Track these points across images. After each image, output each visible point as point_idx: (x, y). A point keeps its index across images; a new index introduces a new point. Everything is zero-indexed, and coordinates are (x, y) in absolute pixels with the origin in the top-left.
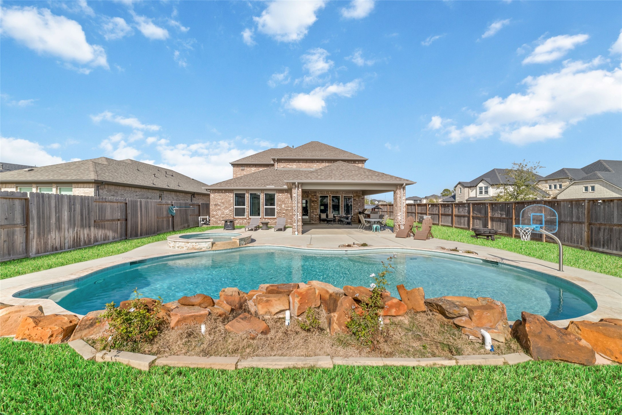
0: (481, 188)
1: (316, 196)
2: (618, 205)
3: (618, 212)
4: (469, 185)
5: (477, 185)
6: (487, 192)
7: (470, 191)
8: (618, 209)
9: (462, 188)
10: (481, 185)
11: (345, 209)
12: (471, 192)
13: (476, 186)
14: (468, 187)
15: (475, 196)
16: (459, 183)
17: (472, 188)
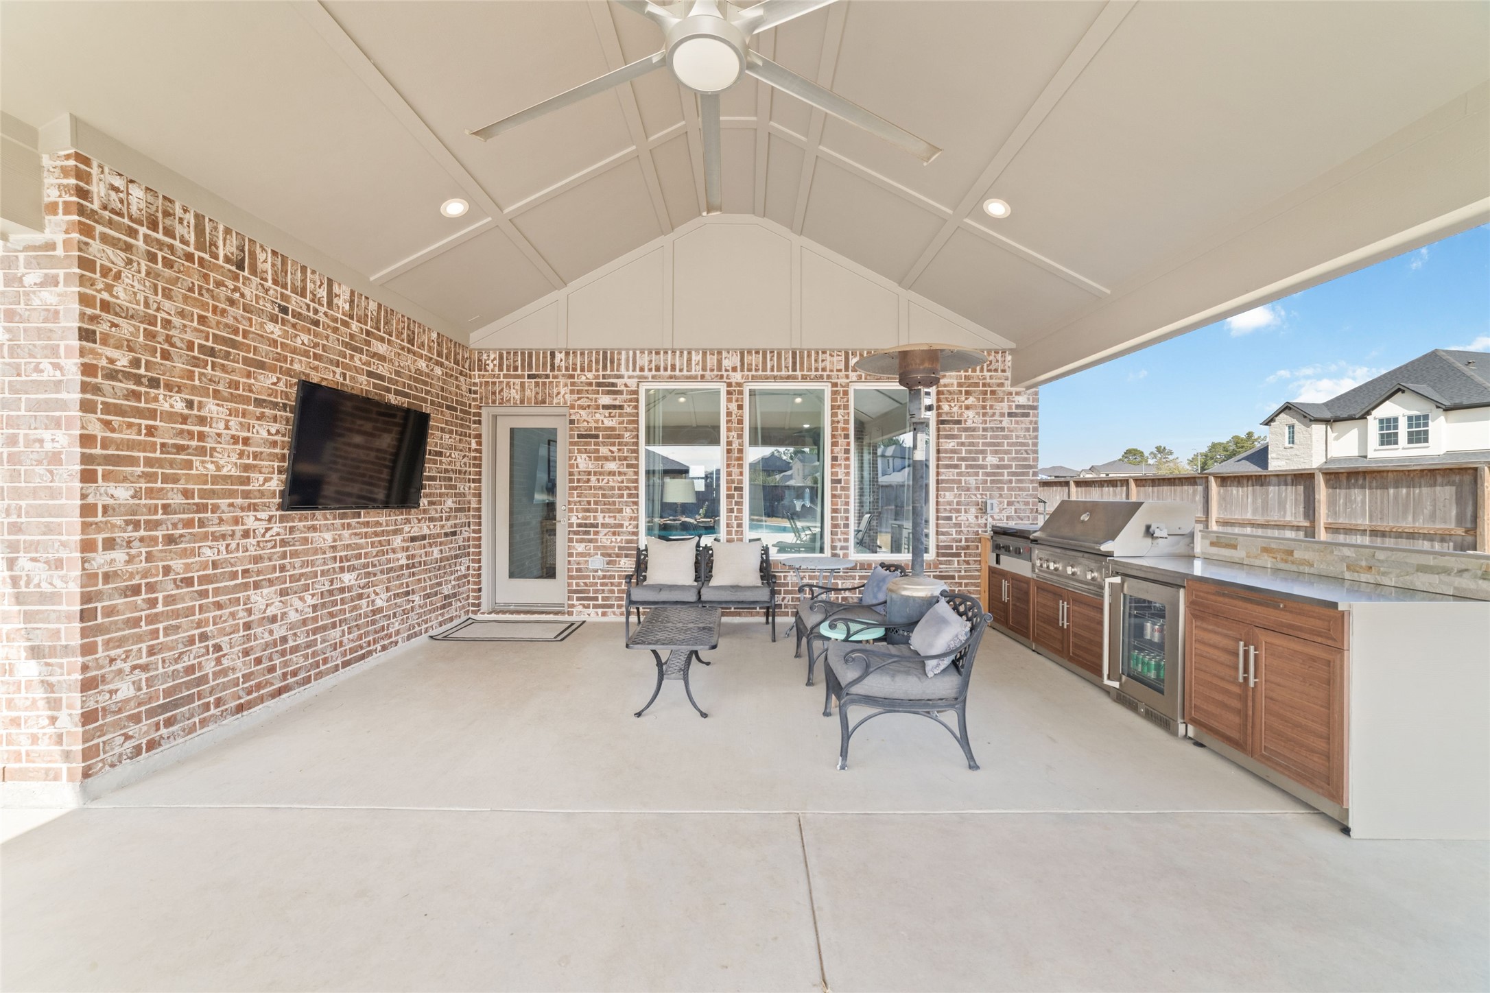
0: (1389, 424)
1: (612, 389)
4: (1328, 415)
5: (1368, 413)
6: (1418, 436)
7: (1331, 435)
9: (1299, 427)
10: (1388, 409)
11: (868, 499)
12: (1337, 438)
13: (1363, 417)
14: (1326, 421)
15: (1355, 452)
16: (1287, 408)
17: (1340, 426)
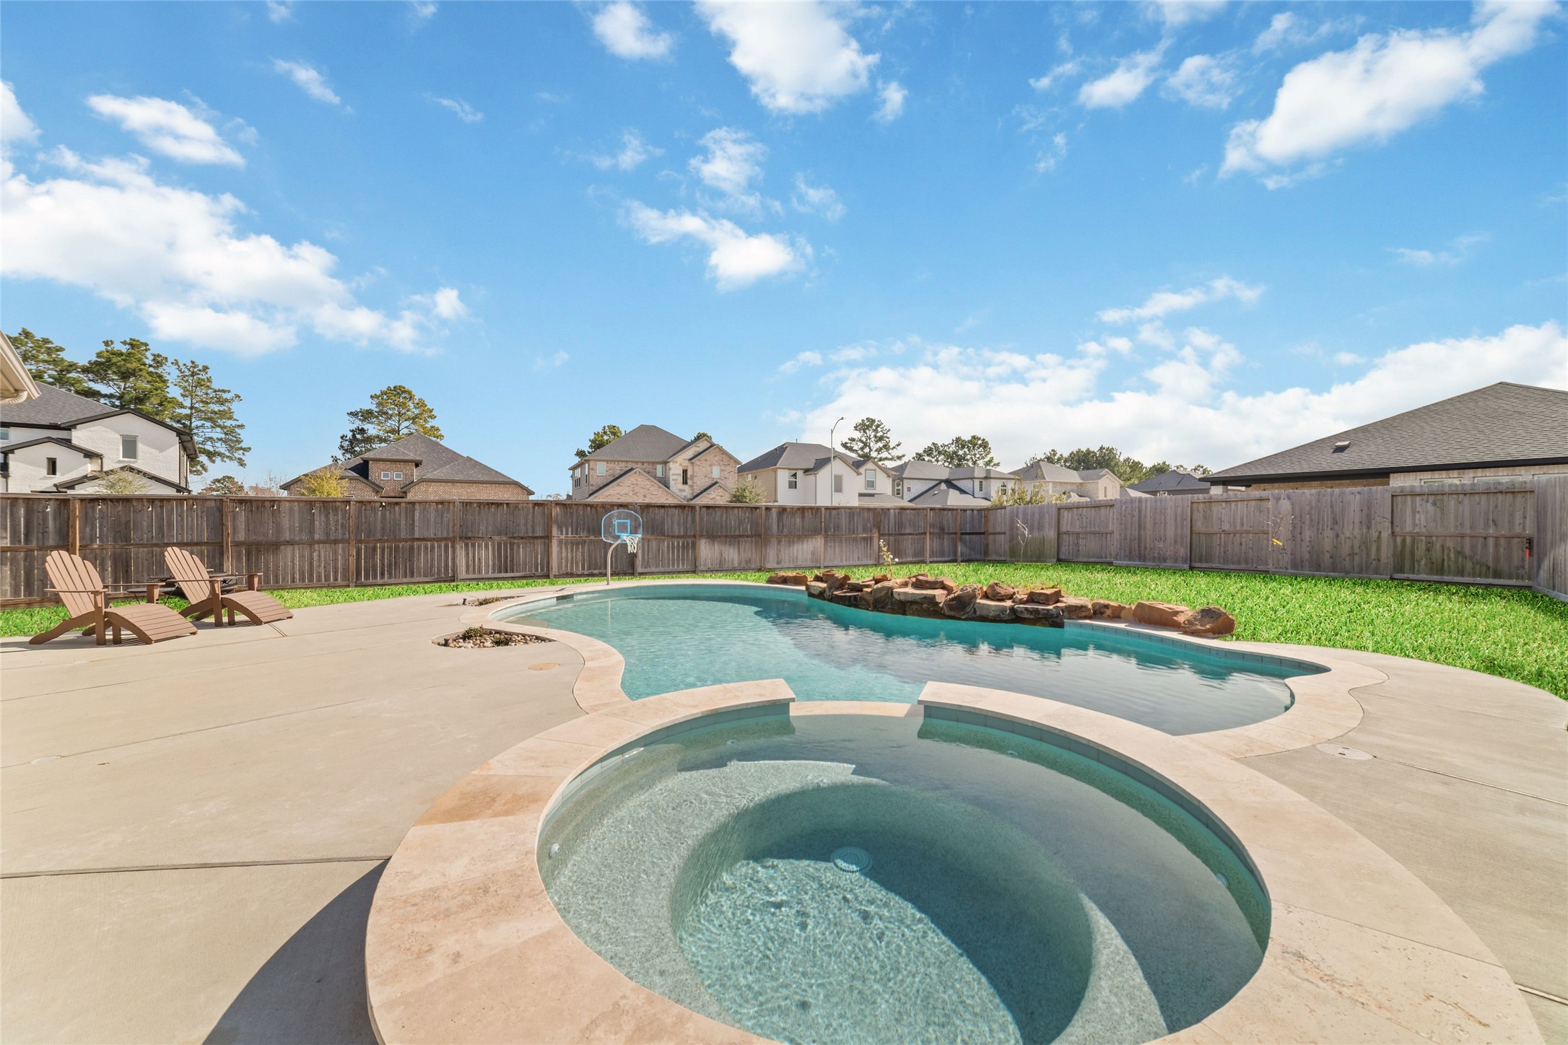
2: (406, 510)
3: (406, 521)
8: (406, 517)
